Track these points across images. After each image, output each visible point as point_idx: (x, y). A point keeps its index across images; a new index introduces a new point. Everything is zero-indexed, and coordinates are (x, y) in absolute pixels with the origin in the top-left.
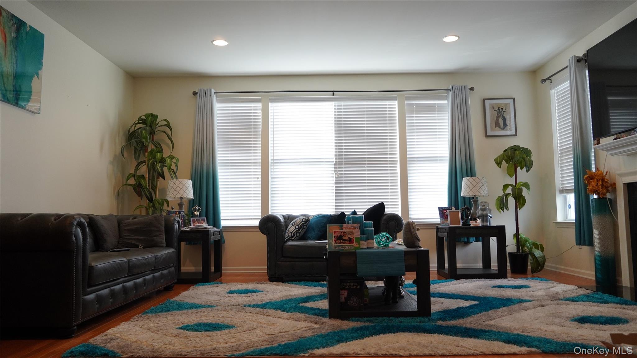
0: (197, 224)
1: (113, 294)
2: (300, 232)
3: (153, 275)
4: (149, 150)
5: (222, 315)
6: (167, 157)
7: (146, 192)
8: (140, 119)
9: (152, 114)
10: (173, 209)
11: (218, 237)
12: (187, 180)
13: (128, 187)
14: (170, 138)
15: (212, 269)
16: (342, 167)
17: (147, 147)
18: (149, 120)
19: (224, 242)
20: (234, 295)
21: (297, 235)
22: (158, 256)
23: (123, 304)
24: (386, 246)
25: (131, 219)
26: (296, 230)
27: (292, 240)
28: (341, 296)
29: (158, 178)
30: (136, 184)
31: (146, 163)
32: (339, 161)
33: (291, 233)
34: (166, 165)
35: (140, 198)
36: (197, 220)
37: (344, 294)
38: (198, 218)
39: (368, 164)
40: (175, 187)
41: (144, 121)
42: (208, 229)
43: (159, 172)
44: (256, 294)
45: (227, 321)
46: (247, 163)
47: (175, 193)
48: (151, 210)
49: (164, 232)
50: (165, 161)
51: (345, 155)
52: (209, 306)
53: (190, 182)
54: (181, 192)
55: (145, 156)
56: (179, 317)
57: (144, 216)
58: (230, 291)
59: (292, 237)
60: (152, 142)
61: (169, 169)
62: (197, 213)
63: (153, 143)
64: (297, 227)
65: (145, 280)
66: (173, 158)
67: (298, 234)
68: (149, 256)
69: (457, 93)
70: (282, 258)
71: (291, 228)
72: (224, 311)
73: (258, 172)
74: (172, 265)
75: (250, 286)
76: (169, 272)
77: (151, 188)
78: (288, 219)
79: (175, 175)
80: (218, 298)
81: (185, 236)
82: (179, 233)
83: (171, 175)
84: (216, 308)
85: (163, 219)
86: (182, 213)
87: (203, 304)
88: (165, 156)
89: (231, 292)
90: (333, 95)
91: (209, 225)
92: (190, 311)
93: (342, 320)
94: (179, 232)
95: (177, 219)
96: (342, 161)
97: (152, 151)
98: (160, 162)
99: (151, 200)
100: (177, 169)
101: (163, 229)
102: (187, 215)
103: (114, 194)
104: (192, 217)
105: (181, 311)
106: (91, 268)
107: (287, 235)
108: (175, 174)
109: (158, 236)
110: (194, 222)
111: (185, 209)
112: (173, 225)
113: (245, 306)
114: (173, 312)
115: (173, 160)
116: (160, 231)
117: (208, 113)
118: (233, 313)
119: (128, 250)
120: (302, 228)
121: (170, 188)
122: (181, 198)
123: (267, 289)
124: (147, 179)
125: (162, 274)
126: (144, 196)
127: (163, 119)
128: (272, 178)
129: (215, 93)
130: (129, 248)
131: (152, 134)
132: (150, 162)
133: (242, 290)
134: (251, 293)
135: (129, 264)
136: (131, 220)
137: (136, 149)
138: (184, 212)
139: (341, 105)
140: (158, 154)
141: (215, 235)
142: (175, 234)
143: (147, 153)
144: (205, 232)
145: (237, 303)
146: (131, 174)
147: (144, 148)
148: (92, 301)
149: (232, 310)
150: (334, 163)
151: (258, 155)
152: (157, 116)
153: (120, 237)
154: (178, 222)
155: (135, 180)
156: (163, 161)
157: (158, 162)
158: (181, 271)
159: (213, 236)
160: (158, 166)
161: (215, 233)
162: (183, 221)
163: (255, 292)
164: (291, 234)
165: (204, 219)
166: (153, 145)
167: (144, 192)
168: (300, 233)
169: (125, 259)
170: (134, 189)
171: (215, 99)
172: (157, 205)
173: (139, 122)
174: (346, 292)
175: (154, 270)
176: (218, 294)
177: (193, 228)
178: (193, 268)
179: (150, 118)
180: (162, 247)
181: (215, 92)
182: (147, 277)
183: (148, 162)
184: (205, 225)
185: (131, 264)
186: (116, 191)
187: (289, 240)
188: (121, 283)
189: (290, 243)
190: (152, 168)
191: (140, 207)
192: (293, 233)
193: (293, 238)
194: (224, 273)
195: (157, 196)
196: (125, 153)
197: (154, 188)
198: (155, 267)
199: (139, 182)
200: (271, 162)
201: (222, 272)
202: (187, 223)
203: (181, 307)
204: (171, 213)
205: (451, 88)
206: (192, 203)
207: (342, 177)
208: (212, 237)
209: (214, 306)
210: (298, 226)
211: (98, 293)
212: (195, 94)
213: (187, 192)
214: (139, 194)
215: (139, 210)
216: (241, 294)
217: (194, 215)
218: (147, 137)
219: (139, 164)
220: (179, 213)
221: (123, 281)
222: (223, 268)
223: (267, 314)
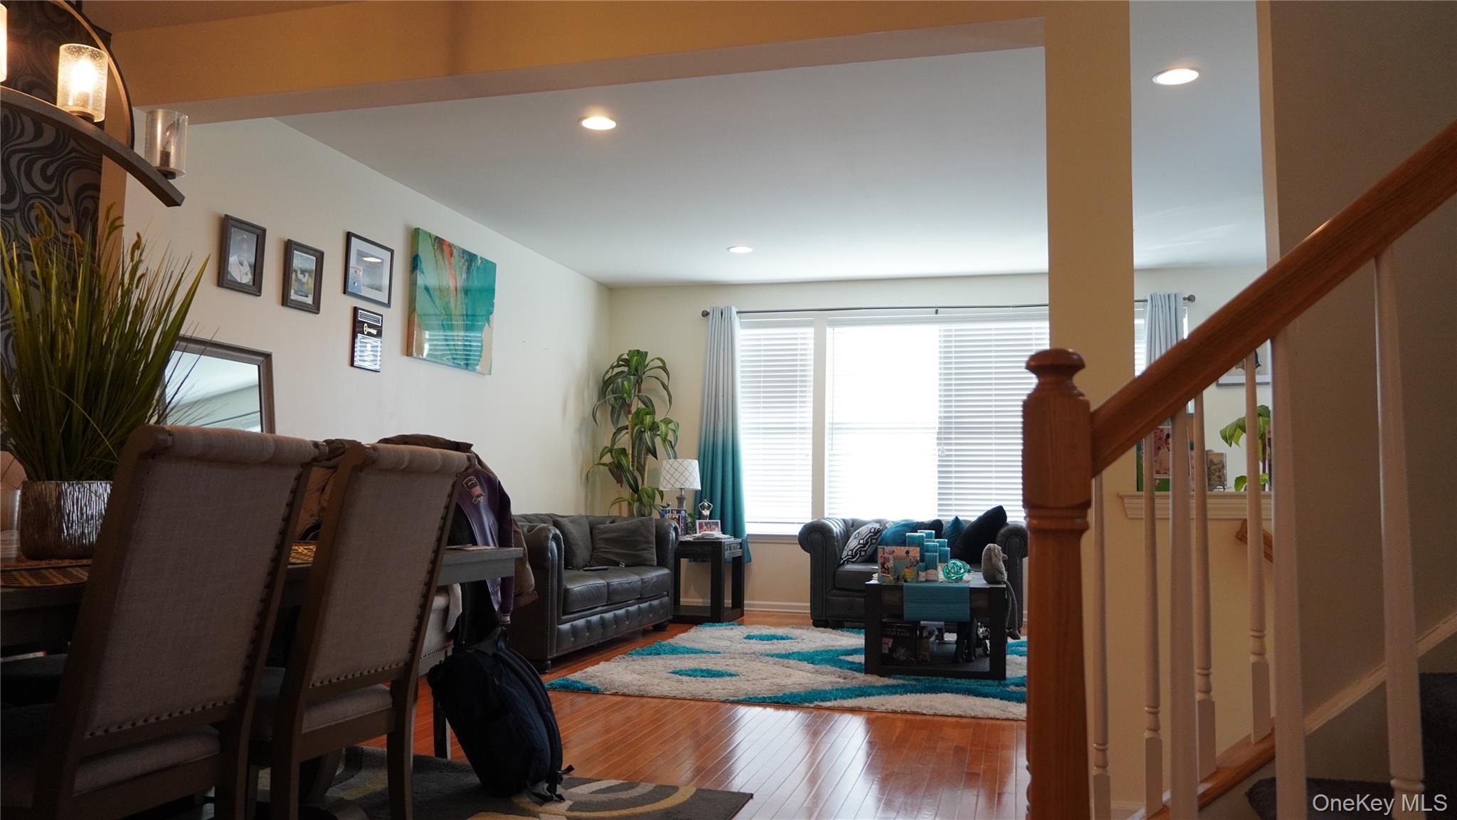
0: (705, 531)
1: (589, 626)
2: (865, 549)
3: (639, 607)
4: (634, 410)
5: (727, 663)
6: (661, 421)
7: (629, 477)
8: (620, 359)
9: (638, 351)
10: (668, 505)
11: (738, 553)
12: (690, 460)
13: (601, 467)
14: (665, 387)
15: (728, 602)
16: (950, 439)
17: (629, 406)
18: (634, 362)
19: (750, 560)
20: (754, 641)
21: (860, 554)
22: (646, 580)
23: (601, 641)
24: (959, 580)
25: (608, 522)
26: (859, 546)
27: (853, 562)
28: (884, 646)
29: (647, 454)
30: (614, 463)
31: (629, 430)
32: (945, 428)
33: (852, 550)
34: (659, 433)
35: (619, 485)
36: (706, 524)
37: (887, 643)
38: (708, 520)
39: (996, 433)
40: (672, 471)
41: (627, 362)
42: (720, 540)
43: (649, 446)
44: (785, 641)
45: (732, 670)
46: (790, 429)
47: (672, 481)
48: (636, 505)
49: (654, 543)
50: (658, 427)
51: (956, 417)
52: (713, 653)
53: (695, 464)
54: (682, 479)
55: (627, 418)
56: (672, 662)
57: (625, 519)
58: (749, 635)
59: (853, 557)
60: (638, 396)
61: (665, 440)
62: (706, 513)
63: (639, 399)
64: (861, 542)
65: (627, 611)
66: (671, 422)
67: (863, 553)
68: (632, 579)
69: (1160, 307)
70: (835, 591)
71: (853, 543)
72: (731, 658)
73: (805, 444)
74: (665, 593)
75: (780, 631)
76: (661, 603)
77: (635, 468)
78: (853, 526)
79: (674, 450)
80: (729, 644)
81: (688, 550)
82: (676, 546)
83: (667, 451)
84: (722, 655)
85: (654, 525)
86: (683, 512)
87: (706, 649)
88: (658, 418)
89: (749, 637)
90: (937, 312)
91: (723, 533)
92: (686, 656)
93: (881, 676)
94: (678, 543)
95: (674, 524)
96: (951, 428)
97: (638, 411)
98: (650, 430)
99: (635, 489)
100: (676, 441)
101: (653, 539)
102: (690, 515)
103: (581, 479)
104: (699, 519)
105: (675, 656)
106: (567, 591)
107: (845, 553)
108: (673, 448)
109: (647, 550)
110: (701, 527)
111: (688, 506)
112: (667, 533)
113: (761, 655)
114: (664, 656)
115: (670, 426)
116: (649, 542)
117: (726, 348)
118: (742, 661)
119: (606, 569)
120: (869, 543)
121: (664, 473)
122: (681, 489)
123: (804, 637)
124: (630, 456)
125: (651, 606)
126: (625, 483)
127: (656, 357)
128: (830, 455)
129: (737, 313)
130: (606, 565)
131: (639, 382)
132: (635, 430)
133: (766, 635)
134: (778, 639)
135: (608, 588)
136: (608, 524)
137: (613, 407)
138: (685, 510)
139: (951, 330)
140: (648, 416)
141: (732, 548)
142: (670, 546)
143: (631, 416)
144: (717, 545)
145: (752, 651)
146: (607, 447)
147: (626, 406)
148: (567, 632)
149: (742, 658)
150: (937, 430)
151: (805, 416)
152: (646, 353)
153: (593, 549)
154: (676, 529)
155: (612, 457)
156: (654, 427)
157: (647, 430)
158: (681, 604)
159: (729, 551)
160: (647, 436)
161: (733, 545)
162: (684, 526)
163: (784, 639)
164: (851, 552)
165: (717, 523)
166: (640, 402)
167: (626, 476)
168: (865, 551)
169: (604, 582)
170: (611, 471)
171: (737, 321)
172: (645, 499)
173: (618, 362)
174: (891, 640)
175: (641, 599)
176: (730, 639)
177: (698, 538)
178: (701, 600)
179: (635, 358)
180: (652, 566)
181: (738, 310)
182: (630, 608)
183: (633, 429)
184: (717, 533)
185: (611, 588)
186: (584, 475)
187: (848, 561)
188: (598, 614)
189: (849, 567)
190: (638, 439)
191: (619, 500)
192: (854, 551)
193: (855, 559)
194: (747, 611)
195: (646, 482)
196: (598, 416)
197: (641, 469)
198: (641, 594)
199: (619, 460)
200: (829, 428)
201: (745, 609)
202: (689, 529)
203: (674, 651)
204: (666, 513)
205: (1149, 298)
206: (699, 496)
207: (951, 456)
208: (727, 553)
209: (719, 653)
210: (863, 539)
211: (573, 623)
212: (705, 314)
213: (691, 479)
214: (619, 481)
215: (617, 505)
216: (762, 640)
217: (701, 516)
218: (630, 391)
219: (619, 430)
220: (679, 512)
221: (601, 610)
222: (745, 602)
223: (788, 665)
